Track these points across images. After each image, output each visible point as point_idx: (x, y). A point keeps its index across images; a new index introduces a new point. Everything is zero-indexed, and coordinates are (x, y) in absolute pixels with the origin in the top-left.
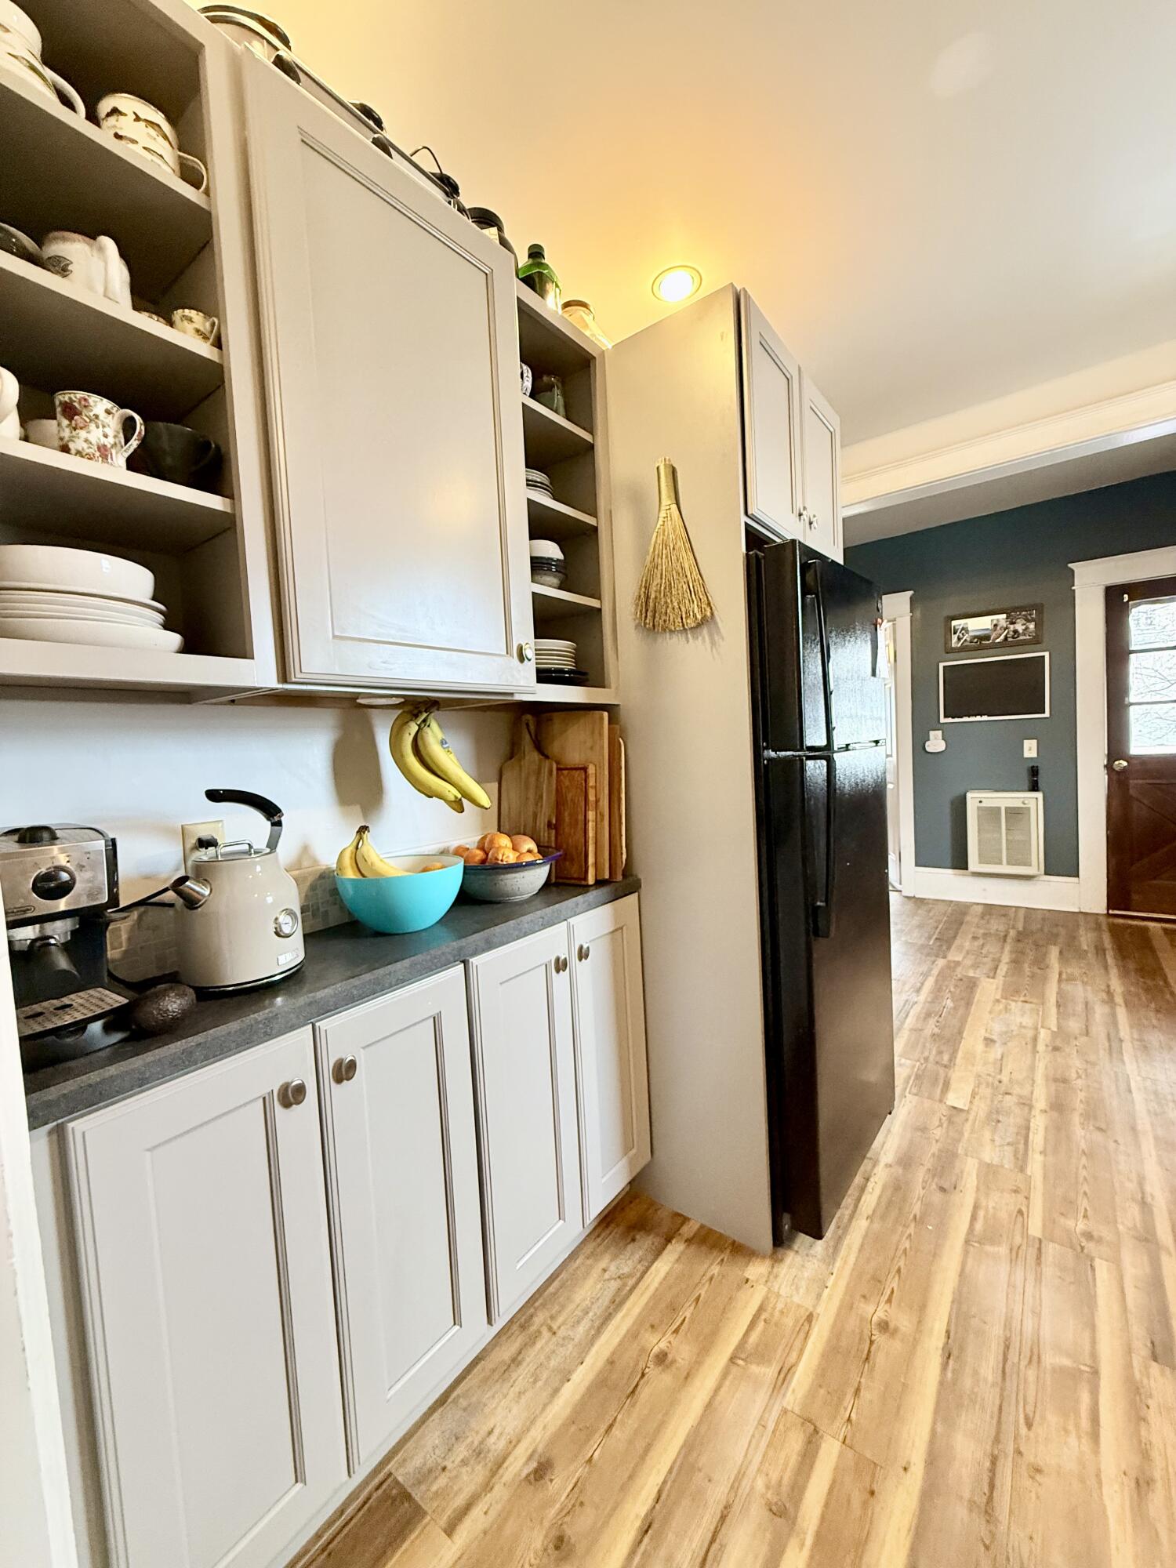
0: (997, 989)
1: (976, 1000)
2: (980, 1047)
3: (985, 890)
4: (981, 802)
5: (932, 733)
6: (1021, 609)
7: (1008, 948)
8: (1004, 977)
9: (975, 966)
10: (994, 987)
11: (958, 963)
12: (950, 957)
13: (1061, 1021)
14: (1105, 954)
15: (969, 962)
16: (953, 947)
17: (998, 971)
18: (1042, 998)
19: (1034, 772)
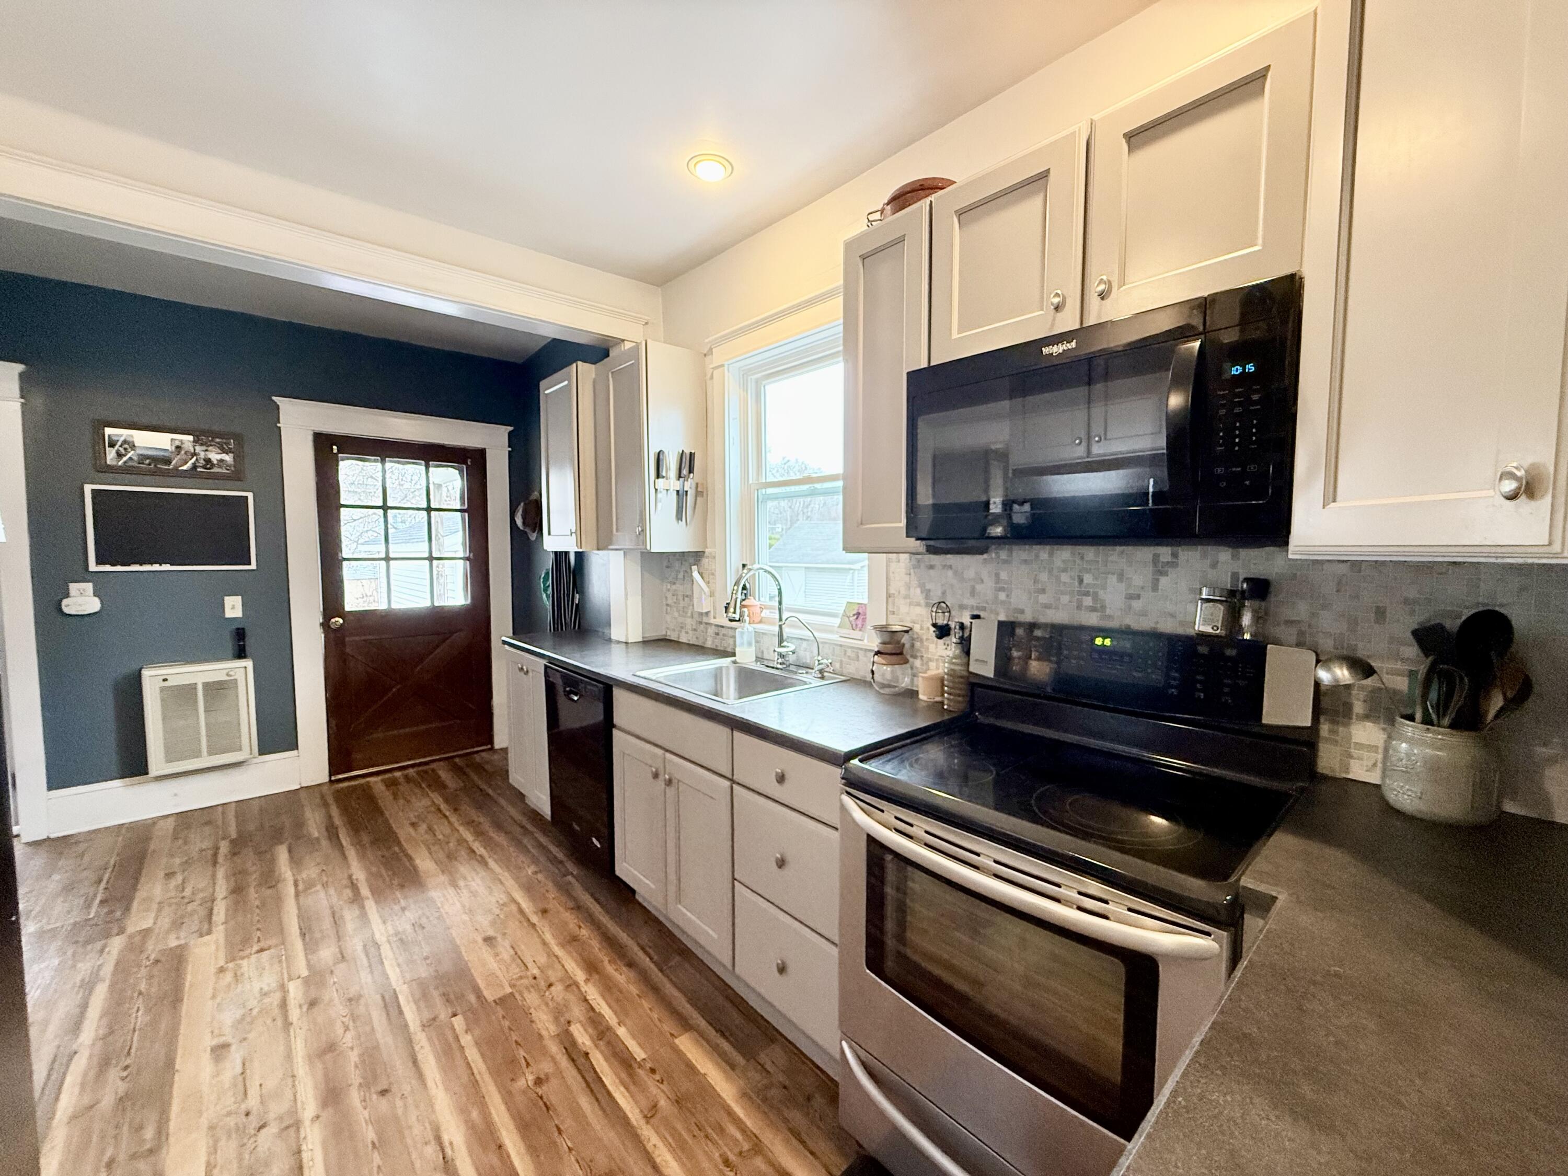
0: (217, 949)
1: (187, 985)
2: (207, 1065)
3: (176, 795)
4: (165, 680)
5: (74, 587)
6: (215, 435)
7: (221, 873)
8: (225, 923)
9: (177, 924)
10: (213, 947)
11: (146, 933)
12: (131, 929)
13: (309, 957)
14: (338, 837)
15: (165, 922)
16: (135, 905)
17: (214, 918)
18: (281, 931)
19: (240, 634)
